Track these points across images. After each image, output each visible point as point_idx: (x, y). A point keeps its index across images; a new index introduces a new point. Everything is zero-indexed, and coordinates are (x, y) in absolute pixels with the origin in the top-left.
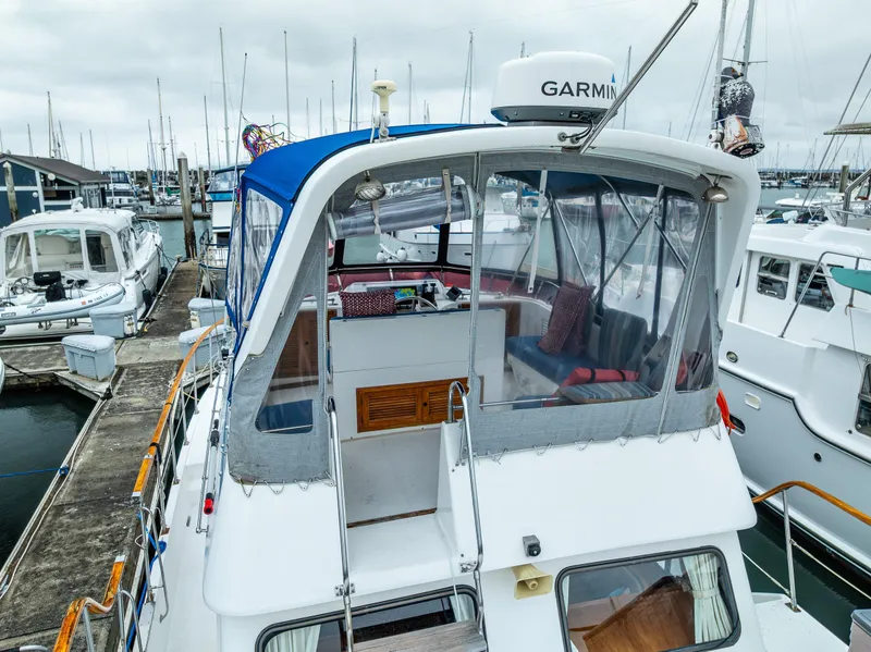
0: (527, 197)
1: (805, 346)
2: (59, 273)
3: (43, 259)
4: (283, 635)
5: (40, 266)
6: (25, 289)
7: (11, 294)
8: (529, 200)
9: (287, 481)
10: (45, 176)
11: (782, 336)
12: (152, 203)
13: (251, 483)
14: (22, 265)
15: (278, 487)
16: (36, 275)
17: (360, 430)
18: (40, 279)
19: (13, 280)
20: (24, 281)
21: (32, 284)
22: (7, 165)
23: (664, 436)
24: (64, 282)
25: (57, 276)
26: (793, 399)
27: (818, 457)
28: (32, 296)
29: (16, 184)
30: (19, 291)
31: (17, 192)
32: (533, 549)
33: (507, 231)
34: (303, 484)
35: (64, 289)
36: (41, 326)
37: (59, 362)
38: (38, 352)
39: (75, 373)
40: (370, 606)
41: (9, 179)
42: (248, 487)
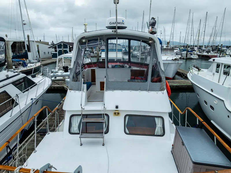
0: (189, 53)
1: (227, 87)
2: (68, 67)
3: (65, 64)
4: (75, 116)
5: (64, 65)
6: (61, 70)
7: (58, 70)
8: (190, 53)
9: (76, 90)
10: (70, 47)
11: (223, 85)
12: (93, 53)
13: (71, 90)
14: (61, 65)
15: (75, 91)
16: (63, 67)
17: (101, 90)
18: (64, 68)
19: (59, 68)
20: (61, 68)
21: (62, 69)
22: (62, 44)
23: (149, 92)
24: (69, 69)
25: (67, 67)
26: (223, 101)
27: (228, 116)
28: (62, 71)
29: (64, 48)
30: (60, 70)
31: (64, 50)
32: (117, 107)
33: (172, 60)
34: (79, 91)
35: (68, 70)
36: (63, 78)
37: (65, 85)
38: (61, 82)
39: (67, 87)
40: (89, 114)
41: (62, 47)
42: (70, 91)
